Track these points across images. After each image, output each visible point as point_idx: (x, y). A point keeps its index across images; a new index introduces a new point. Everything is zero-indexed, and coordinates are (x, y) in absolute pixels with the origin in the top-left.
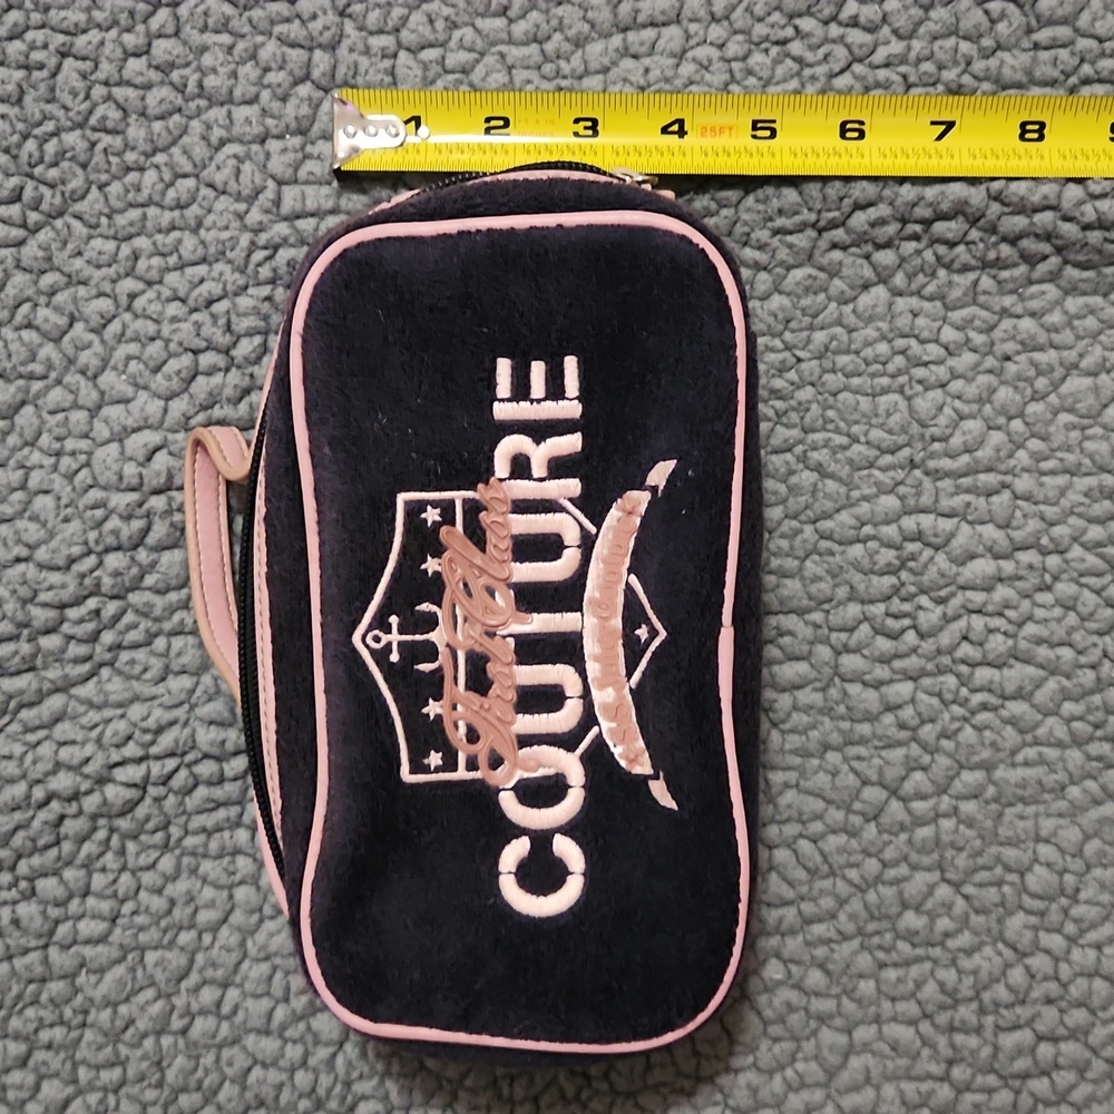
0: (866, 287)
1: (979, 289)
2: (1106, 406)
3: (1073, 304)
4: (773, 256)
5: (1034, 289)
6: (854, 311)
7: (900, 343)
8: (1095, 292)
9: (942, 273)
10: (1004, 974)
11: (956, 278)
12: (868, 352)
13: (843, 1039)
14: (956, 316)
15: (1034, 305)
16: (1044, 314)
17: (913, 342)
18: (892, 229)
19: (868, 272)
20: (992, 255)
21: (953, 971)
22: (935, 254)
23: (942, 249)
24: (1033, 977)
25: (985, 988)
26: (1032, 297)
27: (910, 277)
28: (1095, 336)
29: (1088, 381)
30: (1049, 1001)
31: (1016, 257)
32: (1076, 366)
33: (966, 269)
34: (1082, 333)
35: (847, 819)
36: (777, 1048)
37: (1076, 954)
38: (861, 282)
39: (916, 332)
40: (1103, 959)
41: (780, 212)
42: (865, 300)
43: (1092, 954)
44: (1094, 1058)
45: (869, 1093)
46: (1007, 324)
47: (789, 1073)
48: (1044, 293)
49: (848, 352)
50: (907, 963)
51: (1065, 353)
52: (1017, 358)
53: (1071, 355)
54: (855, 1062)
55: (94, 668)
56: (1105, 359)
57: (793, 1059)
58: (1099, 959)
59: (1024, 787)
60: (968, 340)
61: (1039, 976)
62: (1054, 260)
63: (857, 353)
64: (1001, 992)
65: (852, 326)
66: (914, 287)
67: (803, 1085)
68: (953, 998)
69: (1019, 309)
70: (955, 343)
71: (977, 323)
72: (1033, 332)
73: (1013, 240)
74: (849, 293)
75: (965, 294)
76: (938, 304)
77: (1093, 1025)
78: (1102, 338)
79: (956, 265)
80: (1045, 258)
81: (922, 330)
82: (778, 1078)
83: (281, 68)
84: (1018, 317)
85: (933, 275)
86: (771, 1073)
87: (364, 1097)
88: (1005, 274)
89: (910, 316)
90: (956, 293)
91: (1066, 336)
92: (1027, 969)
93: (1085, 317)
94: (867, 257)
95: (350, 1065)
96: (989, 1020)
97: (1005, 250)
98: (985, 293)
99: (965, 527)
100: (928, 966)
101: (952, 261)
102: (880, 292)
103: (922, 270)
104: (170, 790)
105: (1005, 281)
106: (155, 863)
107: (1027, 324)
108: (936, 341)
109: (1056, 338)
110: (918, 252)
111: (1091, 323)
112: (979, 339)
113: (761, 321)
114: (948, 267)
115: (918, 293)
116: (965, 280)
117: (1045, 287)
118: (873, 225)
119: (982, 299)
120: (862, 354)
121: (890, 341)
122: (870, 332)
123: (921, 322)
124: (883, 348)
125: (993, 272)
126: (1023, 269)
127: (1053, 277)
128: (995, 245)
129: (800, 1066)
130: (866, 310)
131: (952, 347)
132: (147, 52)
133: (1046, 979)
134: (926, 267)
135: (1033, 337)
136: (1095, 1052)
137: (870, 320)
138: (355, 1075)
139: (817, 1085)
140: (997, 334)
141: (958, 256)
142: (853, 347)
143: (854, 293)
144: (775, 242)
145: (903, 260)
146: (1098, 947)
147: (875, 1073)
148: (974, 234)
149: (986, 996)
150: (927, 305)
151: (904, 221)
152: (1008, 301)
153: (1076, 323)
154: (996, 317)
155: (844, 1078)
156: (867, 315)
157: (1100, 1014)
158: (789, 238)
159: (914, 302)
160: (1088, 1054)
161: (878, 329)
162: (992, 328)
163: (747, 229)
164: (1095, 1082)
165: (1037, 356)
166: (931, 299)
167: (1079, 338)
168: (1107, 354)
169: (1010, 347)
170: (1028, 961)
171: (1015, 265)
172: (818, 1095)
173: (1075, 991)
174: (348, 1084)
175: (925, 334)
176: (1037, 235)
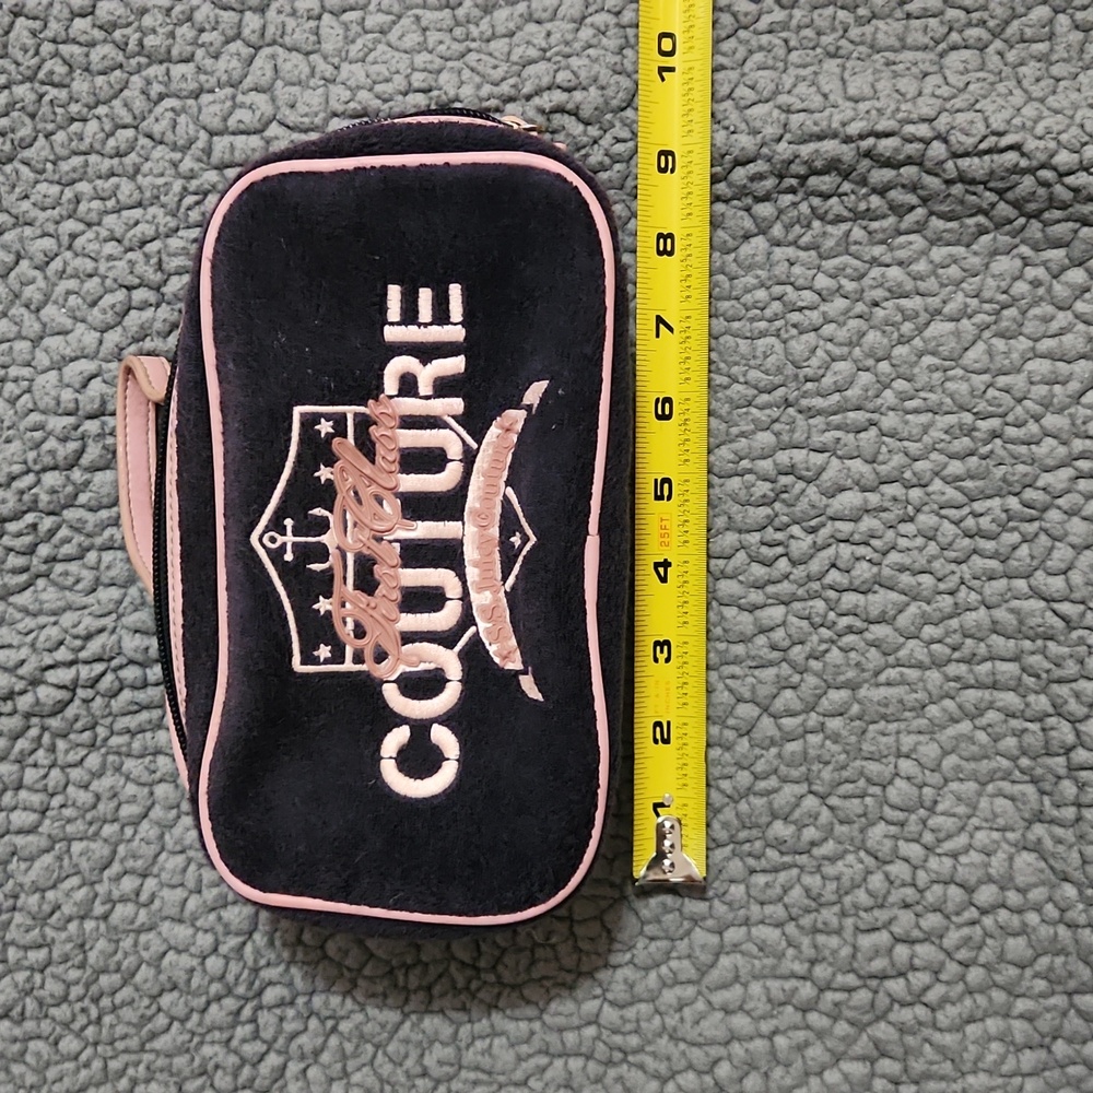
0: (747, 237)
1: (851, 239)
2: (966, 349)
3: (938, 253)
5: (902, 239)
6: (735, 260)
7: (777, 290)
8: (957, 243)
9: (816, 224)
10: (865, 880)
11: (829, 228)
12: (748, 298)
13: (714, 939)
14: (829, 264)
15: (902, 254)
16: (910, 263)
17: (789, 289)
18: (770, 183)
19: (748, 224)
20: (863, 206)
21: (818, 877)
22: (811, 207)
23: (816, 201)
24: (892, 883)
25: (847, 893)
26: (901, 247)
27: (788, 228)
28: (958, 284)
29: (950, 326)
30: (907, 906)
31: (885, 209)
32: (939, 312)
33: (839, 220)
34: (946, 282)
35: (721, 733)
36: (653, 946)
37: (933, 863)
38: (742, 233)
39: (792, 279)
40: (960, 868)
42: (746, 249)
43: (948, 862)
44: (948, 960)
45: (738, 990)
46: (876, 272)
47: (664, 969)
48: (911, 243)
49: (729, 298)
50: (775, 870)
51: (930, 300)
52: (885, 304)
53: (934, 302)
54: (725, 961)
55: (31, 579)
56: (966, 306)
57: (667, 957)
58: (955, 867)
59: (886, 706)
60: (840, 287)
61: (898, 882)
62: (920, 212)
63: (737, 299)
64: (862, 897)
65: (733, 274)
66: (791, 237)
67: (677, 982)
68: (816, 901)
69: (887, 259)
70: (828, 289)
71: (849, 271)
72: (899, 280)
73: (882, 191)
74: (731, 243)
75: (838, 244)
76: (813, 253)
77: (947, 929)
78: (964, 285)
79: (830, 217)
80: (913, 208)
81: (798, 277)
82: (653, 975)
83: (214, 29)
84: (888, 266)
85: (808, 226)
86: (647, 969)
87: (270, 983)
88: (875, 225)
89: (786, 264)
90: (829, 243)
91: (931, 284)
92: (887, 876)
93: (948, 266)
94: (748, 209)
95: (257, 953)
96: (849, 922)
97: (875, 201)
98: (856, 243)
99: (835, 462)
100: (795, 872)
101: (826, 212)
102: (759, 243)
103: (798, 221)
104: (98, 693)
105: (875, 231)
106: (82, 760)
107: (895, 273)
108: (810, 288)
109: (922, 285)
110: (795, 204)
111: (954, 271)
112: (849, 286)
114: (822, 218)
115: (795, 243)
116: (837, 231)
117: (912, 237)
118: (752, 179)
119: (853, 248)
120: (742, 300)
121: (768, 288)
122: (750, 280)
123: (797, 270)
124: (761, 294)
125: (864, 223)
126: (891, 220)
127: (919, 228)
128: (865, 197)
129: (674, 964)
130: (746, 259)
131: (824, 292)
132: (92, 13)
133: (904, 885)
134: (802, 218)
135: (900, 285)
136: (949, 954)
137: (749, 268)
138: (263, 962)
139: (689, 982)
140: (867, 281)
141: (831, 207)
142: (734, 293)
143: (736, 243)
145: (781, 212)
146: (955, 855)
147: (743, 972)
148: (846, 187)
149: (847, 900)
150: (802, 254)
151: (781, 177)
152: (877, 250)
153: (941, 271)
154: (867, 266)
155: (714, 976)
156: (747, 263)
157: (954, 919)
159: (791, 252)
160: (942, 956)
161: (758, 277)
162: (863, 276)
164: (947, 983)
165: (903, 302)
166: (806, 249)
167: (943, 285)
168: (968, 300)
169: (879, 294)
170: (888, 868)
171: (884, 217)
172: (690, 991)
173: (931, 897)
174: (256, 971)
175: (801, 282)
176: (903, 186)
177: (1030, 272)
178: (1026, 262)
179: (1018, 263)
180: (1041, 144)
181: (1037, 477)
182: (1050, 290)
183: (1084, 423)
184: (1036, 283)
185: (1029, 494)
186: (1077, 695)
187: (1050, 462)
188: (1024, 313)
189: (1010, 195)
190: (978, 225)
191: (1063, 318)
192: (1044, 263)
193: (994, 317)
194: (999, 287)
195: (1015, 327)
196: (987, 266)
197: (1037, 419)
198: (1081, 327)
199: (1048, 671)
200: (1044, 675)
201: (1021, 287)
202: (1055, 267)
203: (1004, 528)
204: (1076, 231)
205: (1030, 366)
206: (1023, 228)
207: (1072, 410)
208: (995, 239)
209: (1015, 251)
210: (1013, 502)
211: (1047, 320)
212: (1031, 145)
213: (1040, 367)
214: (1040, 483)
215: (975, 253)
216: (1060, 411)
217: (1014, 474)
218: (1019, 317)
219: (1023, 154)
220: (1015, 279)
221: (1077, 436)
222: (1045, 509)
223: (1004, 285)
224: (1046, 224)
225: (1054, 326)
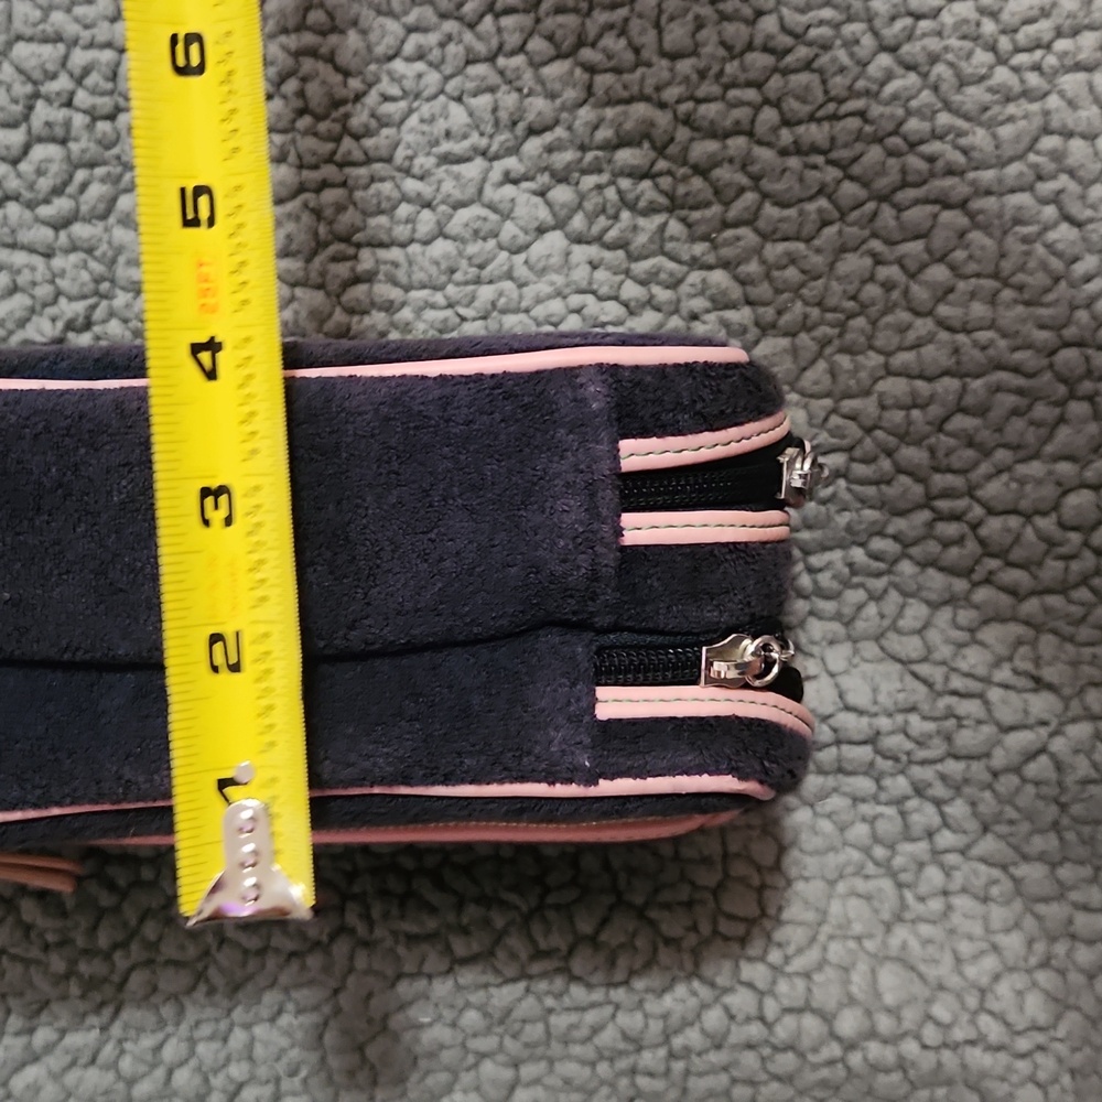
0: (541, 231)
1: (668, 234)
2: (804, 369)
3: (774, 251)
4: (438, 190)
5: (729, 233)
6: (526, 262)
7: (575, 300)
8: (797, 239)
9: (625, 215)
10: (699, 1016)
11: (641, 222)
12: (539, 311)
14: (640, 267)
15: (726, 252)
16: (739, 264)
17: (590, 299)
18: (568, 156)
19: (543, 214)
20: (681, 190)
21: (639, 1016)
22: (619, 192)
23: (625, 183)
24: (732, 1017)
25: (676, 1032)
26: (727, 243)
27: (591, 218)
28: (796, 290)
29: (784, 342)
30: (750, 1046)
31: (708, 194)
32: (774, 326)
33: (652, 210)
34: (780, 286)
37: (783, 987)
38: (536, 224)
39: (595, 287)
40: (815, 990)
41: (448, 134)
42: (539, 248)
43: (801, 983)
46: (695, 277)
48: (738, 239)
49: (516, 311)
50: (583, 1009)
51: (761, 310)
52: (708, 317)
53: (768, 313)
56: (806, 316)
58: (809, 990)
60: (652, 297)
61: (740, 1017)
62: (750, 197)
63: (527, 311)
64: (692, 1037)
65: (523, 280)
66: (595, 229)
68: (636, 1043)
69: (711, 259)
70: (637, 300)
71: (663, 276)
72: (724, 286)
73: (701, 171)
74: (522, 239)
75: (651, 240)
76: (620, 253)
77: (802, 1070)
78: (804, 291)
79: (642, 204)
80: (742, 190)
81: (601, 285)
84: (710, 268)
85: (616, 217)
88: (696, 215)
89: (588, 268)
90: (641, 239)
91: (763, 290)
92: (727, 1009)
93: (784, 267)
94: (542, 194)
96: (678, 1066)
97: (697, 183)
98: (672, 238)
100: (609, 1010)
101: (638, 198)
102: (555, 240)
103: (603, 211)
105: (697, 222)
107: (719, 277)
108: (616, 298)
109: (754, 292)
110: (599, 187)
111: (792, 273)
112: (662, 295)
113: (422, 269)
114: (632, 207)
115: (598, 240)
116: (650, 224)
117: (742, 231)
118: (550, 149)
119: (669, 246)
120: (533, 313)
121: (565, 297)
122: (543, 287)
123: (601, 275)
124: (556, 306)
125: (684, 213)
126: (716, 209)
127: (750, 221)
128: (685, 179)
130: (539, 260)
131: (633, 304)
133: (748, 1020)
134: (609, 205)
135: (724, 293)
137: (542, 272)
140: (684, 288)
141: (642, 193)
142: (524, 304)
143: (528, 238)
144: (441, 172)
145: (582, 197)
146: (807, 975)
148: (662, 165)
149: (678, 1042)
150: (608, 255)
151: (583, 148)
152: (699, 249)
153: (776, 274)
154: (685, 268)
156: (541, 265)
157: (812, 1058)
158: (456, 168)
159: (593, 251)
161: (552, 284)
162: (680, 281)
163: (410, 152)
165: (730, 315)
166: (611, 247)
167: (778, 291)
168: (808, 309)
169: (699, 304)
170: (728, 999)
171: (708, 205)
173: (781, 1032)
175: (604, 290)
176: (731, 161)
177: (884, 272)
178: (878, 261)
179: (868, 261)
180: (888, 110)
181: (885, 524)
182: (906, 292)
183: (947, 455)
184: (888, 286)
185: (878, 544)
186: (943, 778)
187: (902, 505)
188: (874, 323)
189: (856, 170)
190: (820, 211)
191: (923, 326)
192: (900, 262)
193: (837, 331)
194: (845, 292)
195: (862, 339)
196: (832, 266)
197: (889, 454)
198: (944, 335)
199: (908, 754)
200: (904, 758)
201: (872, 291)
202: (912, 266)
203: (847, 584)
204: (935, 216)
205: (881, 386)
206: (875, 214)
207: (933, 440)
208: (840, 232)
209: (865, 247)
210: (858, 554)
211: (903, 329)
212: (876, 110)
213: (894, 387)
214: (891, 530)
215: (818, 251)
216: (918, 443)
217: (860, 522)
218: (868, 328)
219: (866, 121)
220: (864, 282)
221: (937, 470)
222: (895, 561)
223: (851, 289)
224: (899, 208)
225: (911, 336)
